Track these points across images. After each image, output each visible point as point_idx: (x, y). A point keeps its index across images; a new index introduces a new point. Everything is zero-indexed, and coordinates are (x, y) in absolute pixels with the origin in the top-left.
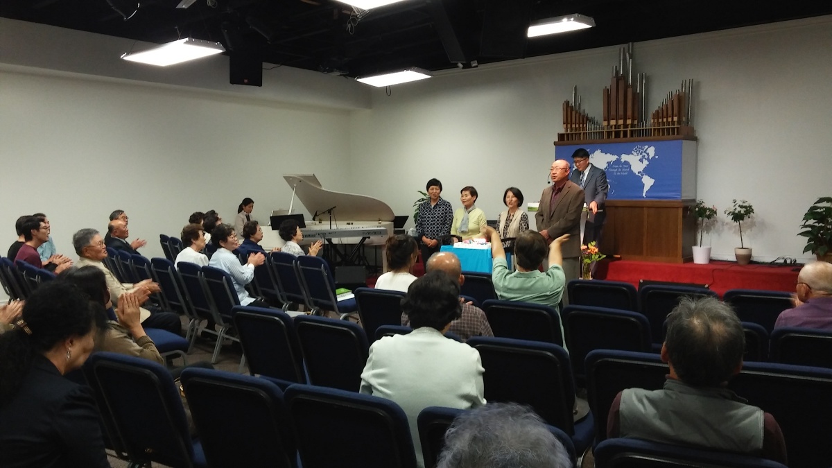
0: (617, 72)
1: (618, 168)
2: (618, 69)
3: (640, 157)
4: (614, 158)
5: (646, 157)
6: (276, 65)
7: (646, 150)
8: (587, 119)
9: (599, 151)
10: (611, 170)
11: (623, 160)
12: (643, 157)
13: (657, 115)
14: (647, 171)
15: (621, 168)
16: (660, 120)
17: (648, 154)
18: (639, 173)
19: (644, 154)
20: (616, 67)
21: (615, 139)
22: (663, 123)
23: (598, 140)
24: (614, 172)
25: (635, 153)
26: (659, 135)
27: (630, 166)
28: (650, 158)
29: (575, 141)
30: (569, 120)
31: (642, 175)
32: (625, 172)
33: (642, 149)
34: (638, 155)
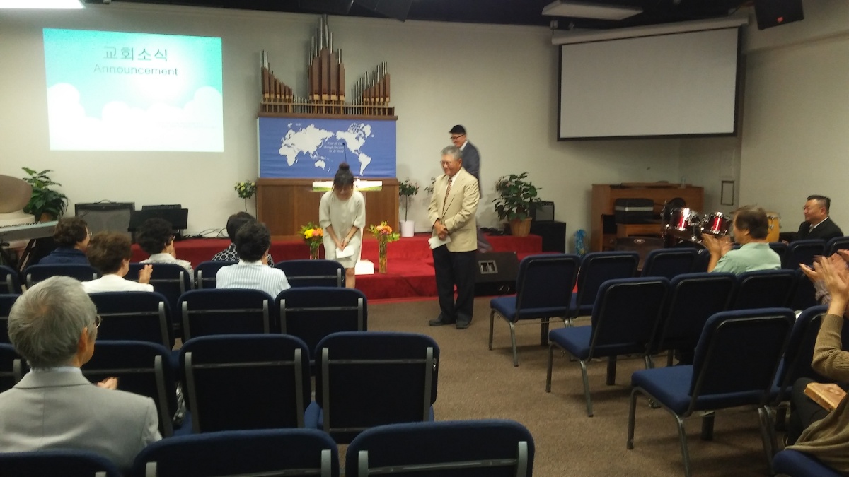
1: (333, 145)
3: (356, 135)
4: (329, 135)
5: (363, 135)
7: (363, 128)
8: (289, 90)
9: (312, 126)
10: (326, 147)
11: (338, 138)
12: (360, 135)
13: (369, 94)
14: (363, 149)
15: (336, 146)
17: (364, 133)
18: (355, 151)
19: (360, 132)
21: (327, 115)
22: (375, 103)
23: (309, 115)
24: (329, 149)
25: (352, 131)
26: (370, 114)
27: (344, 144)
28: (367, 136)
29: (283, 114)
30: (273, 89)
31: (359, 153)
32: (341, 149)
33: (358, 127)
34: (354, 132)
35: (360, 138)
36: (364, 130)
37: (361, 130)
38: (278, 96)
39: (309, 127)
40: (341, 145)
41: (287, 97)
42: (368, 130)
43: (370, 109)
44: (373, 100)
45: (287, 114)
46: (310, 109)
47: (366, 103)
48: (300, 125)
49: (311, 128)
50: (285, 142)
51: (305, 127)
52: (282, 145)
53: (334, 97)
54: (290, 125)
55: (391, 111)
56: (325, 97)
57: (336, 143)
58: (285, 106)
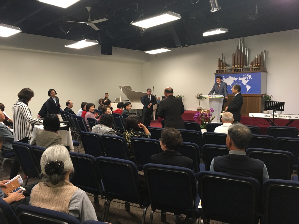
0: (238, 48)
1: (238, 83)
2: (238, 47)
3: (246, 78)
4: (236, 79)
5: (248, 78)
6: (117, 47)
7: (248, 76)
8: (227, 65)
9: (231, 76)
10: (235, 83)
11: (239, 80)
12: (247, 78)
13: (252, 63)
14: (248, 84)
15: (239, 83)
16: (253, 65)
17: (248, 77)
18: (245, 84)
19: (247, 77)
20: (237, 46)
21: (237, 72)
25: (244, 77)
27: (242, 82)
28: (249, 79)
29: (222, 73)
30: (220, 65)
31: (246, 85)
32: (240, 84)
33: (246, 75)
34: (245, 78)
38: (222, 67)
40: (240, 83)
42: (250, 76)
43: (253, 68)
47: (251, 66)
51: (228, 77)
54: (224, 77)
56: (236, 66)
57: (238, 82)
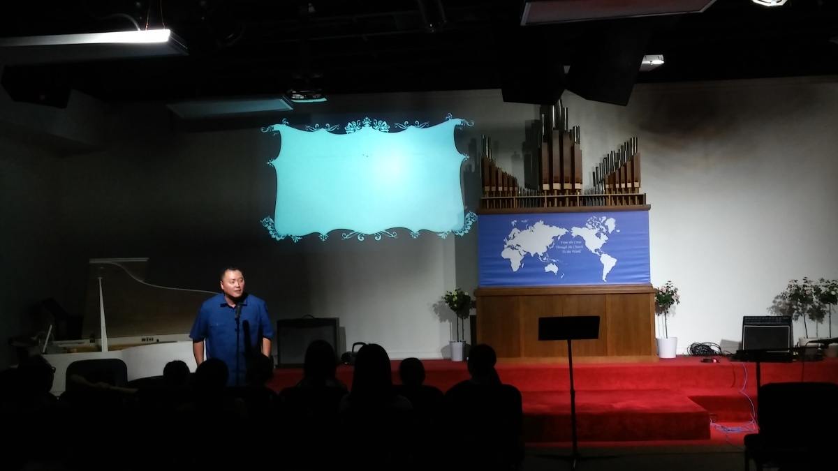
1: (568, 245)
3: (597, 230)
4: (562, 232)
5: (605, 230)
7: (605, 221)
9: (542, 222)
10: (558, 247)
11: (574, 235)
12: (601, 230)
13: (613, 179)
14: (606, 248)
15: (572, 245)
17: (607, 227)
18: (596, 250)
19: (602, 227)
21: (562, 208)
22: (620, 189)
23: (537, 209)
24: (562, 249)
25: (590, 226)
26: (616, 203)
27: (584, 242)
28: (610, 232)
29: (507, 210)
30: (494, 181)
31: (601, 253)
32: (577, 249)
33: (598, 220)
34: (593, 228)
35: (602, 234)
36: (606, 224)
37: (603, 224)
38: (500, 189)
39: (537, 223)
40: (578, 245)
41: (511, 189)
42: (611, 223)
43: (615, 197)
44: (617, 186)
45: (511, 210)
46: (539, 202)
47: (610, 190)
48: (526, 221)
49: (539, 225)
50: (509, 243)
51: (532, 224)
52: (505, 246)
53: (567, 186)
54: (513, 223)
55: (642, 199)
56: (557, 186)
57: (571, 242)
58: (509, 200)
